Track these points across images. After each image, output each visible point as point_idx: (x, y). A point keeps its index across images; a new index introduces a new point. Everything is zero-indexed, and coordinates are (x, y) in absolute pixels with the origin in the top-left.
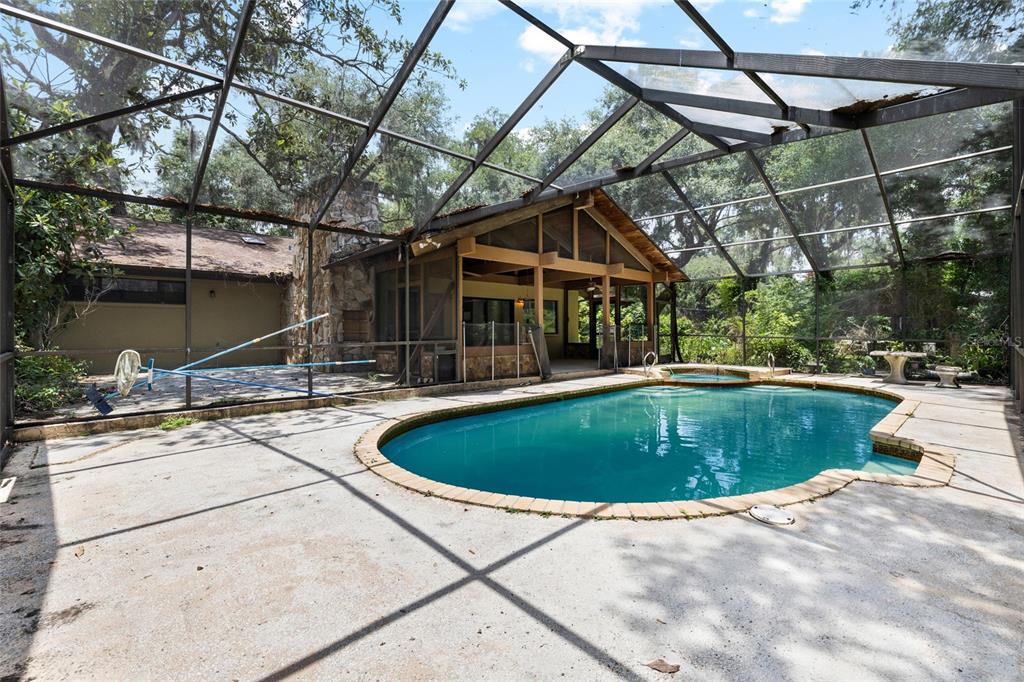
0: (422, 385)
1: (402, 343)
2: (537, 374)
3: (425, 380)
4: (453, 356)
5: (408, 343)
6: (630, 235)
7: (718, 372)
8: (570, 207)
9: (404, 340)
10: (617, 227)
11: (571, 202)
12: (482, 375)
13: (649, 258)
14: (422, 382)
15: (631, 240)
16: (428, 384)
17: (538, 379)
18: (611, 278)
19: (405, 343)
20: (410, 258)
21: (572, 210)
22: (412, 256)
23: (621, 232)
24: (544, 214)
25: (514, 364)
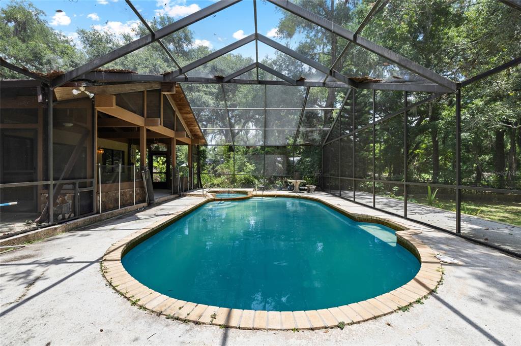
0: (64, 221)
1: (45, 183)
2: (144, 201)
3: (67, 216)
4: (91, 192)
5: (51, 182)
6: (185, 115)
7: (229, 192)
8: (159, 91)
9: (47, 180)
10: (180, 109)
11: (159, 88)
12: (111, 206)
13: (191, 131)
14: (64, 218)
15: (184, 119)
16: (70, 219)
17: (145, 204)
18: (177, 140)
19: (49, 182)
20: (53, 102)
21: (160, 94)
22: (55, 100)
23: (181, 113)
24: (147, 91)
25: (131, 196)
